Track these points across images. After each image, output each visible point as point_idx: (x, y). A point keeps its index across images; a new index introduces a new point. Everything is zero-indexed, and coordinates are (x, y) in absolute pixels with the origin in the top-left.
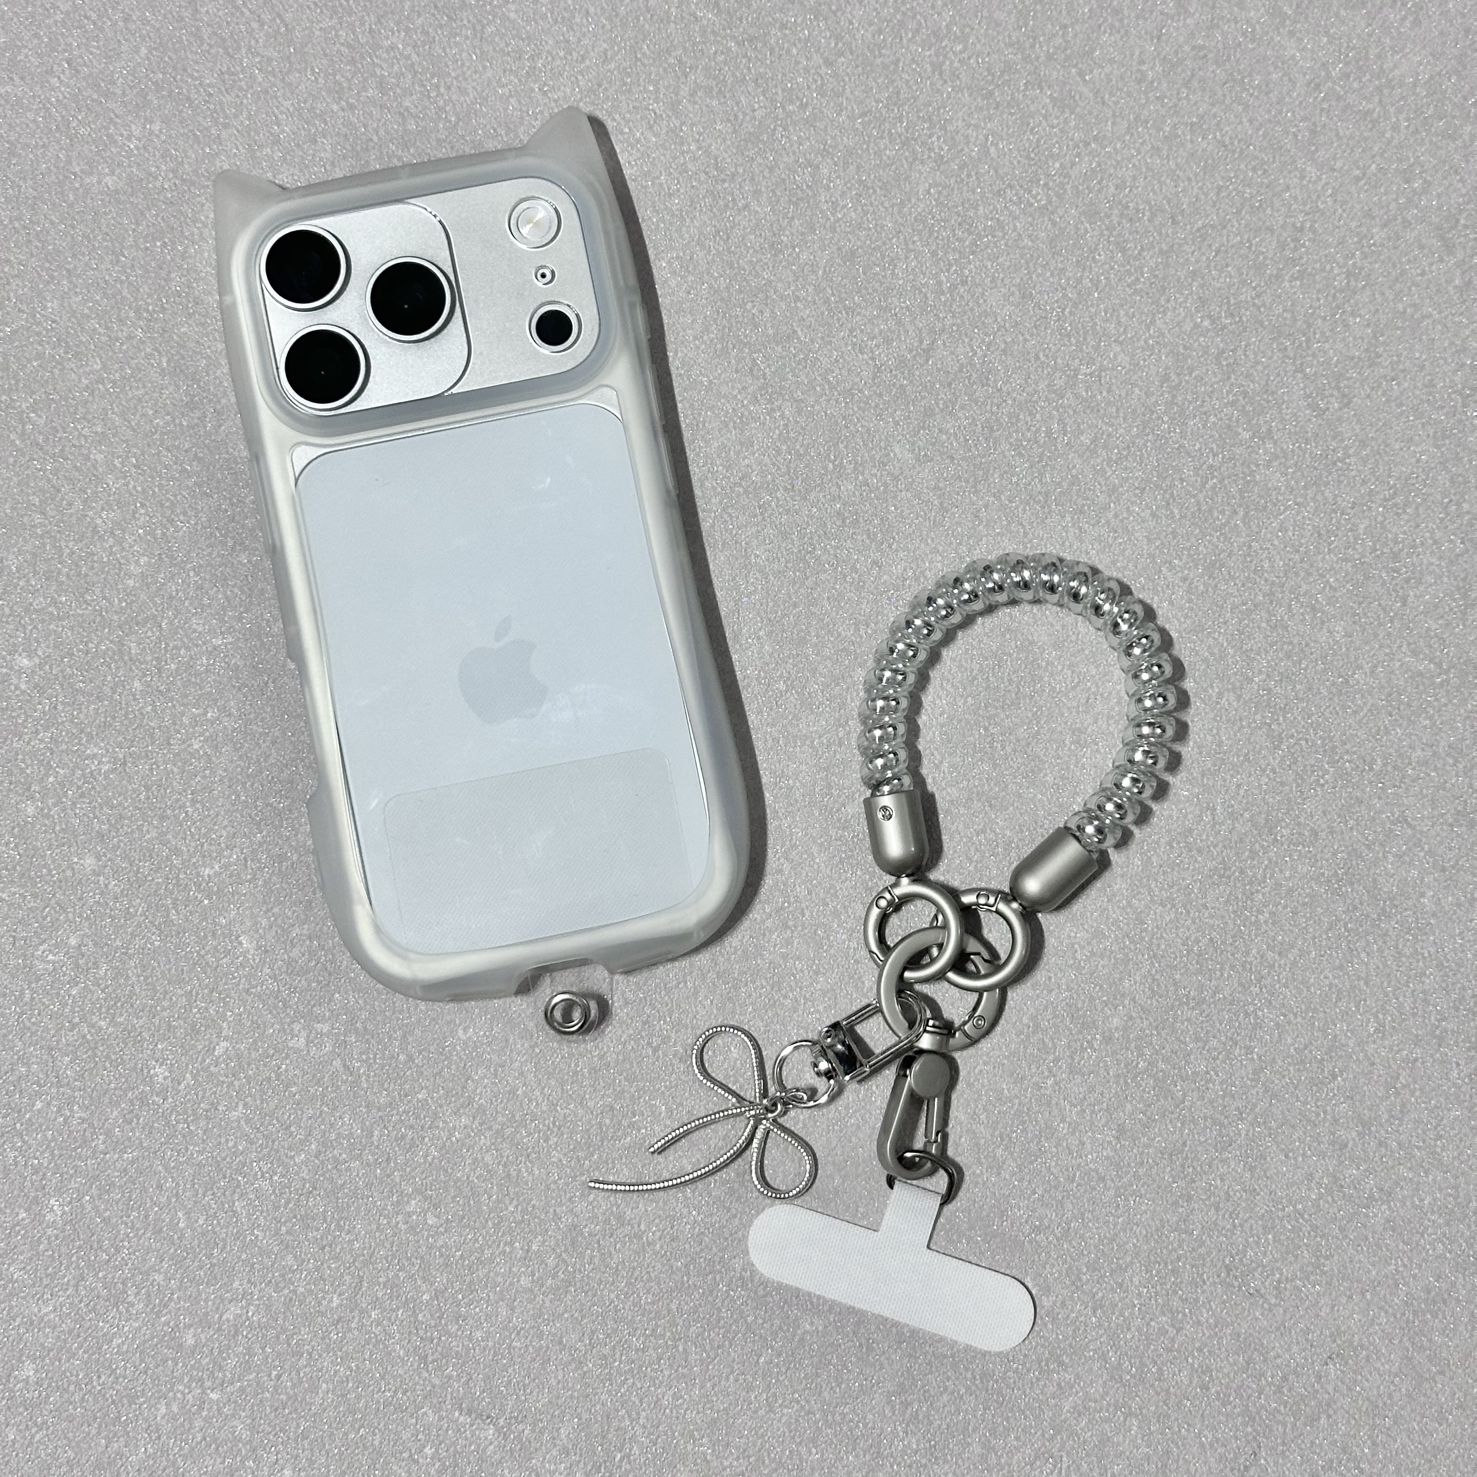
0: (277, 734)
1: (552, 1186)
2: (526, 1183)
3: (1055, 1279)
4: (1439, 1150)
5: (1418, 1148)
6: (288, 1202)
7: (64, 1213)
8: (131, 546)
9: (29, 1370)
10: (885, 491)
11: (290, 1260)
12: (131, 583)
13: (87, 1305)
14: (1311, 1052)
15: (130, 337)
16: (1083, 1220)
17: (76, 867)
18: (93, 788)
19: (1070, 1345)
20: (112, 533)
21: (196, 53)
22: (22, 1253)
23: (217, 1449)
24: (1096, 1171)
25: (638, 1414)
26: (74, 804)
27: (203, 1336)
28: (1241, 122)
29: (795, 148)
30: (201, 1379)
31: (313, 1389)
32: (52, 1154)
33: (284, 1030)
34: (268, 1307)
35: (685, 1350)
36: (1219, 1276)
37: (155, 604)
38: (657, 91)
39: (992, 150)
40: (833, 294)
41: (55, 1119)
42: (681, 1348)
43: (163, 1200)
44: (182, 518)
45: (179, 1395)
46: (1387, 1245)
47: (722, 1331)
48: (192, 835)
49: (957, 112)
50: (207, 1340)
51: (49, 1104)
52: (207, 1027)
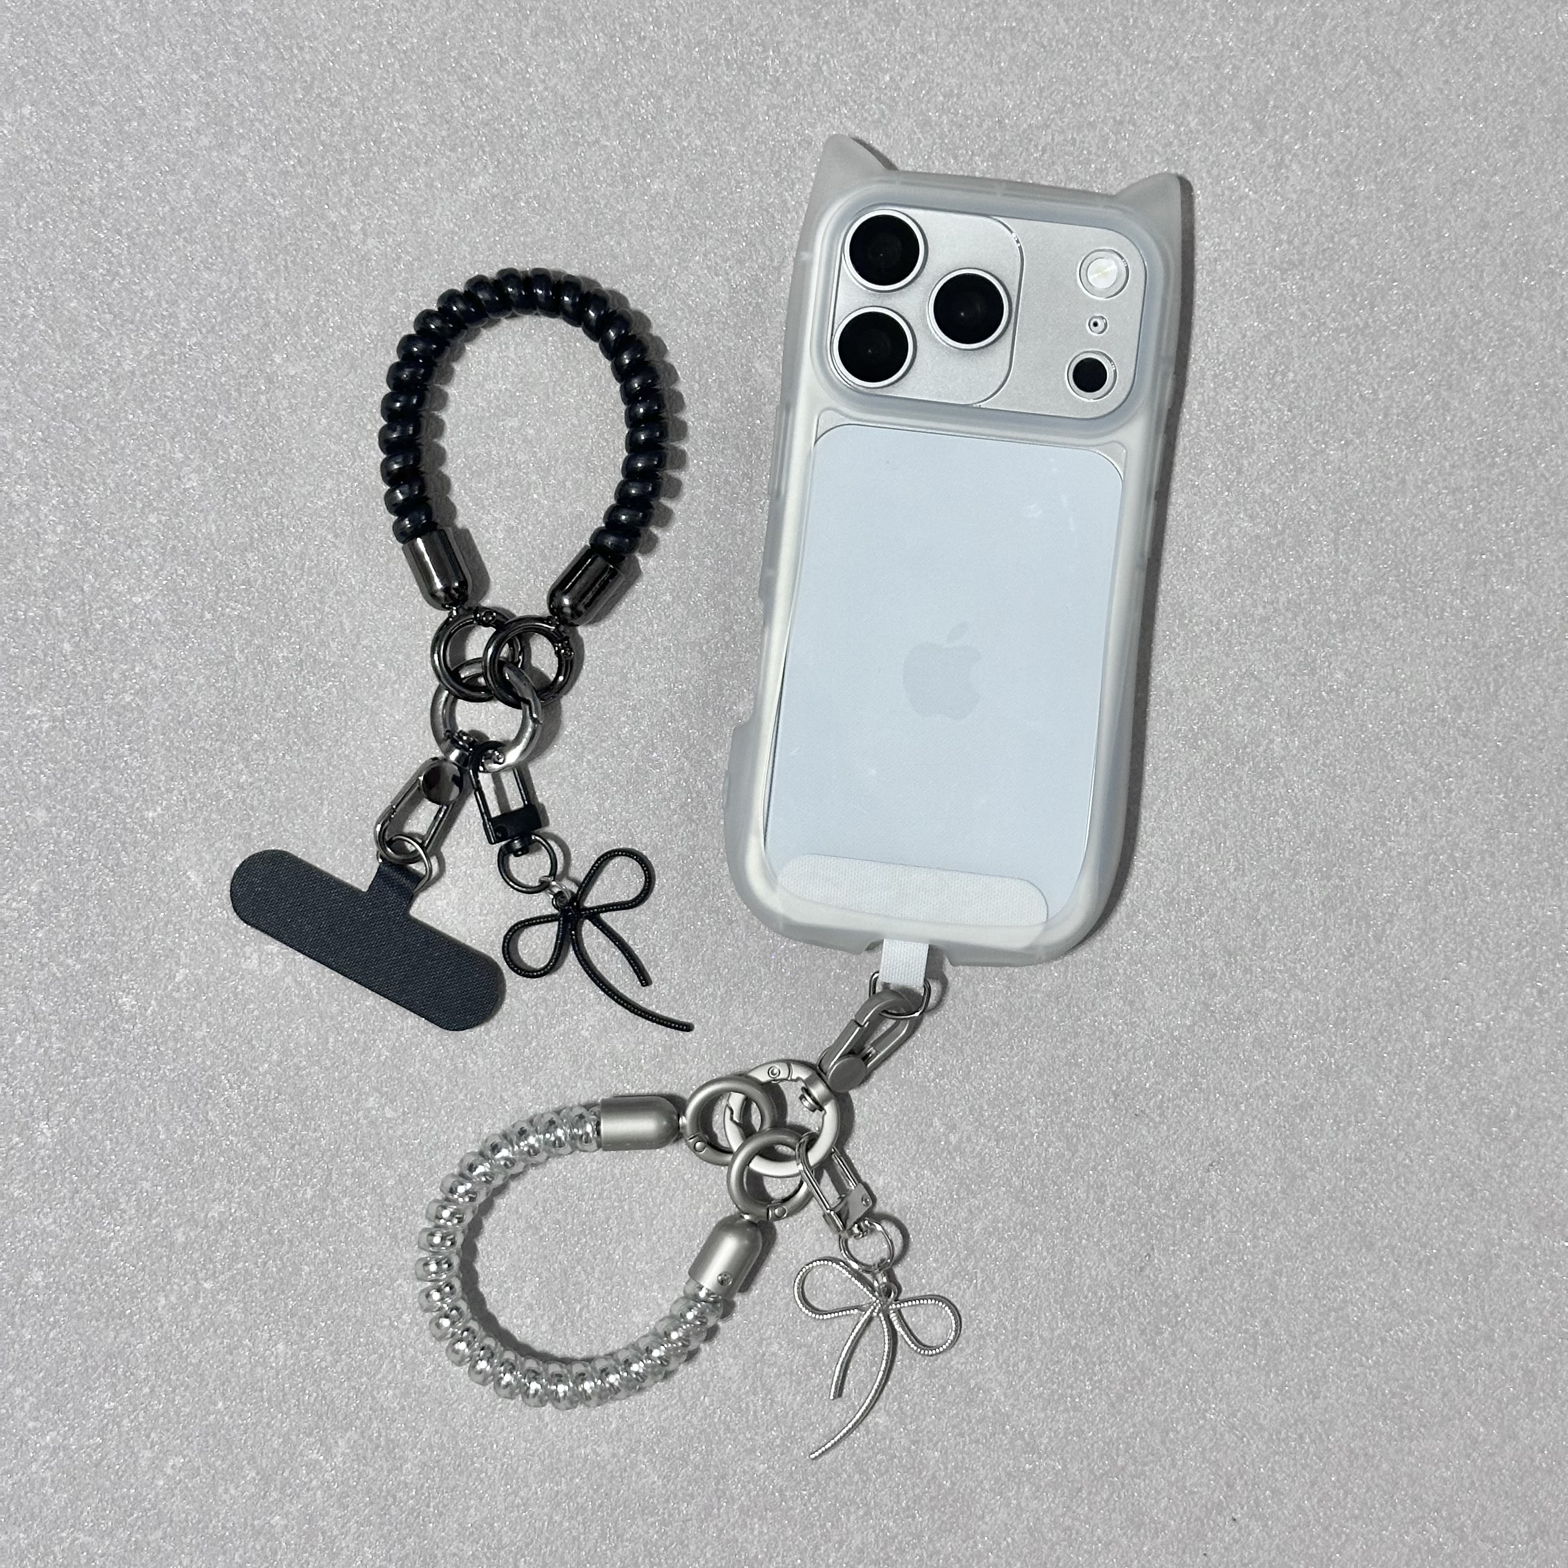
0: (202, 681)
1: (497, 1074)
2: (473, 1073)
3: (961, 1117)
4: (1298, 971)
5: (1280, 971)
6: (256, 1109)
7: (53, 1135)
8: (46, 516)
9: (37, 1276)
10: (749, 406)
11: (264, 1160)
12: (50, 551)
13: (84, 1214)
14: (1178, 893)
15: (23, 316)
16: (981, 1062)
17: (29, 821)
18: (37, 746)
19: (978, 1176)
20: (28, 505)
21: (57, 36)
22: (19, 1173)
23: (215, 1331)
24: (990, 1017)
25: (593, 1268)
26: (20, 762)
27: (191, 1234)
28: (1058, 23)
29: (636, 81)
30: (194, 1272)
31: (297, 1271)
32: (37, 1083)
33: (237, 954)
34: (248, 1203)
35: (630, 1209)
36: (1107, 1101)
37: (75, 568)
38: (499, 35)
39: (825, 68)
40: (686, 221)
41: (36, 1051)
42: (626, 1207)
43: (142, 1115)
44: (92, 486)
45: (175, 1287)
46: (1256, 1061)
47: (662, 1190)
48: (134, 783)
49: (788, 34)
50: (196, 1237)
51: (29, 1038)
52: (167, 957)
